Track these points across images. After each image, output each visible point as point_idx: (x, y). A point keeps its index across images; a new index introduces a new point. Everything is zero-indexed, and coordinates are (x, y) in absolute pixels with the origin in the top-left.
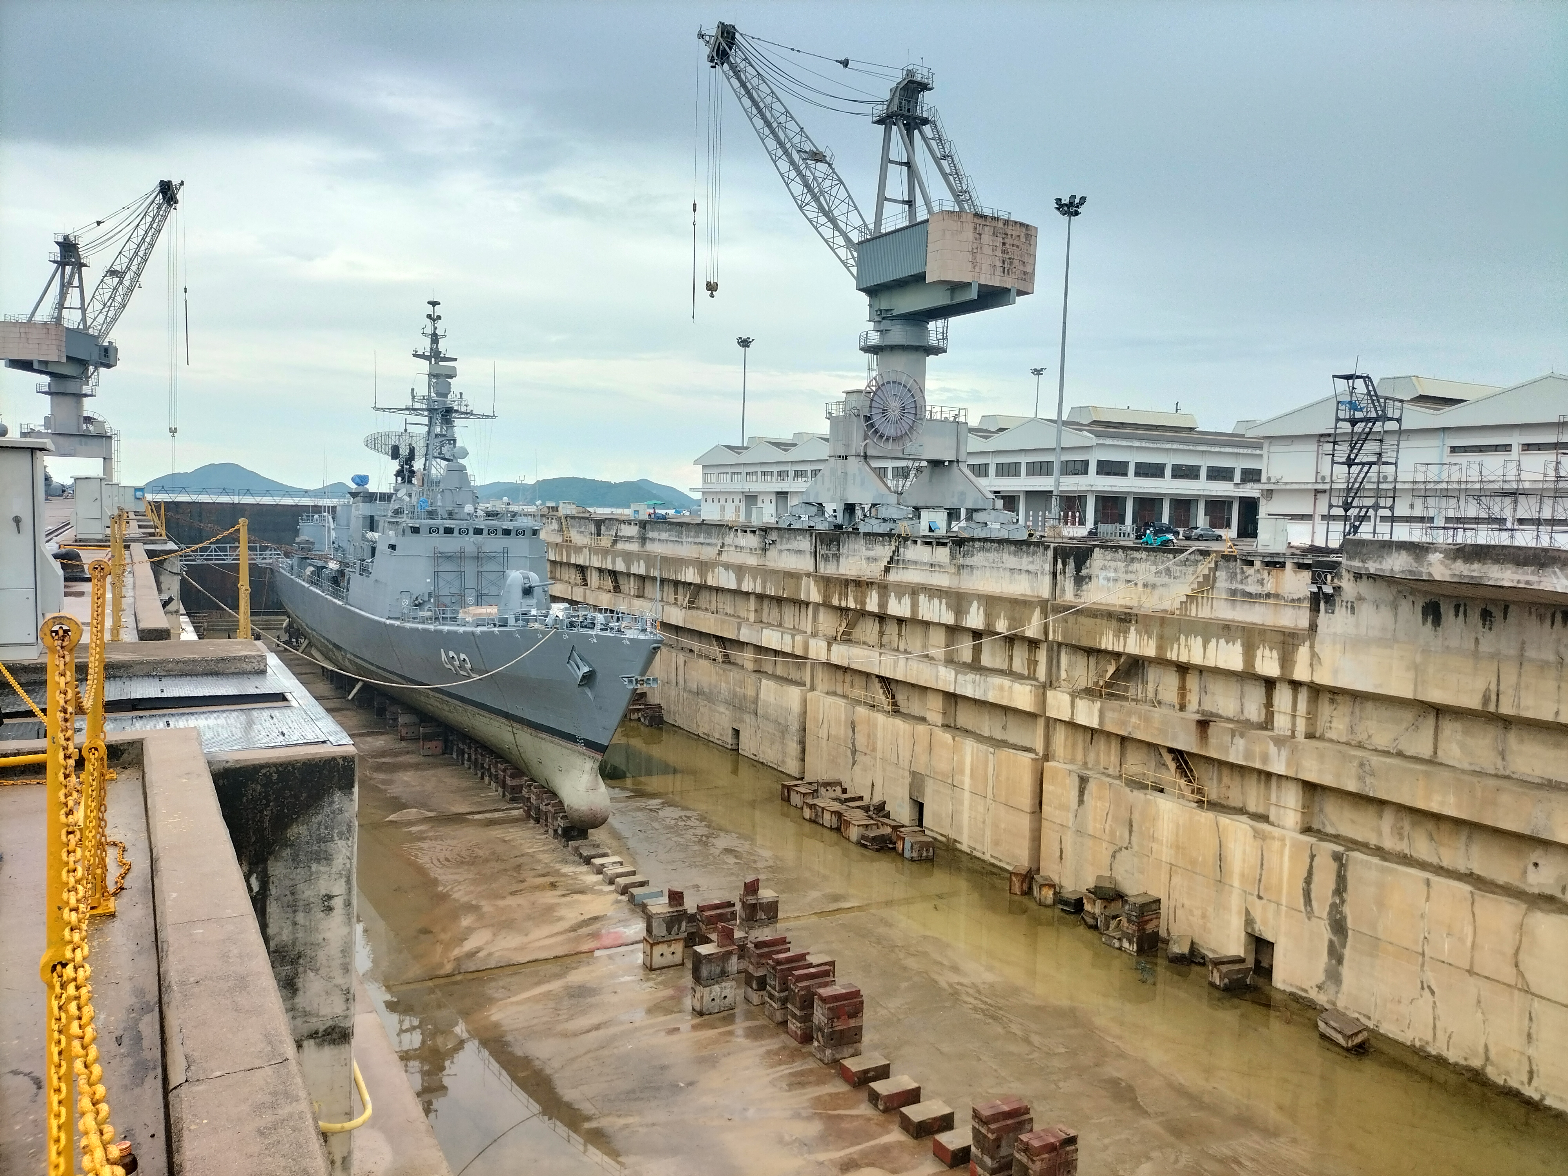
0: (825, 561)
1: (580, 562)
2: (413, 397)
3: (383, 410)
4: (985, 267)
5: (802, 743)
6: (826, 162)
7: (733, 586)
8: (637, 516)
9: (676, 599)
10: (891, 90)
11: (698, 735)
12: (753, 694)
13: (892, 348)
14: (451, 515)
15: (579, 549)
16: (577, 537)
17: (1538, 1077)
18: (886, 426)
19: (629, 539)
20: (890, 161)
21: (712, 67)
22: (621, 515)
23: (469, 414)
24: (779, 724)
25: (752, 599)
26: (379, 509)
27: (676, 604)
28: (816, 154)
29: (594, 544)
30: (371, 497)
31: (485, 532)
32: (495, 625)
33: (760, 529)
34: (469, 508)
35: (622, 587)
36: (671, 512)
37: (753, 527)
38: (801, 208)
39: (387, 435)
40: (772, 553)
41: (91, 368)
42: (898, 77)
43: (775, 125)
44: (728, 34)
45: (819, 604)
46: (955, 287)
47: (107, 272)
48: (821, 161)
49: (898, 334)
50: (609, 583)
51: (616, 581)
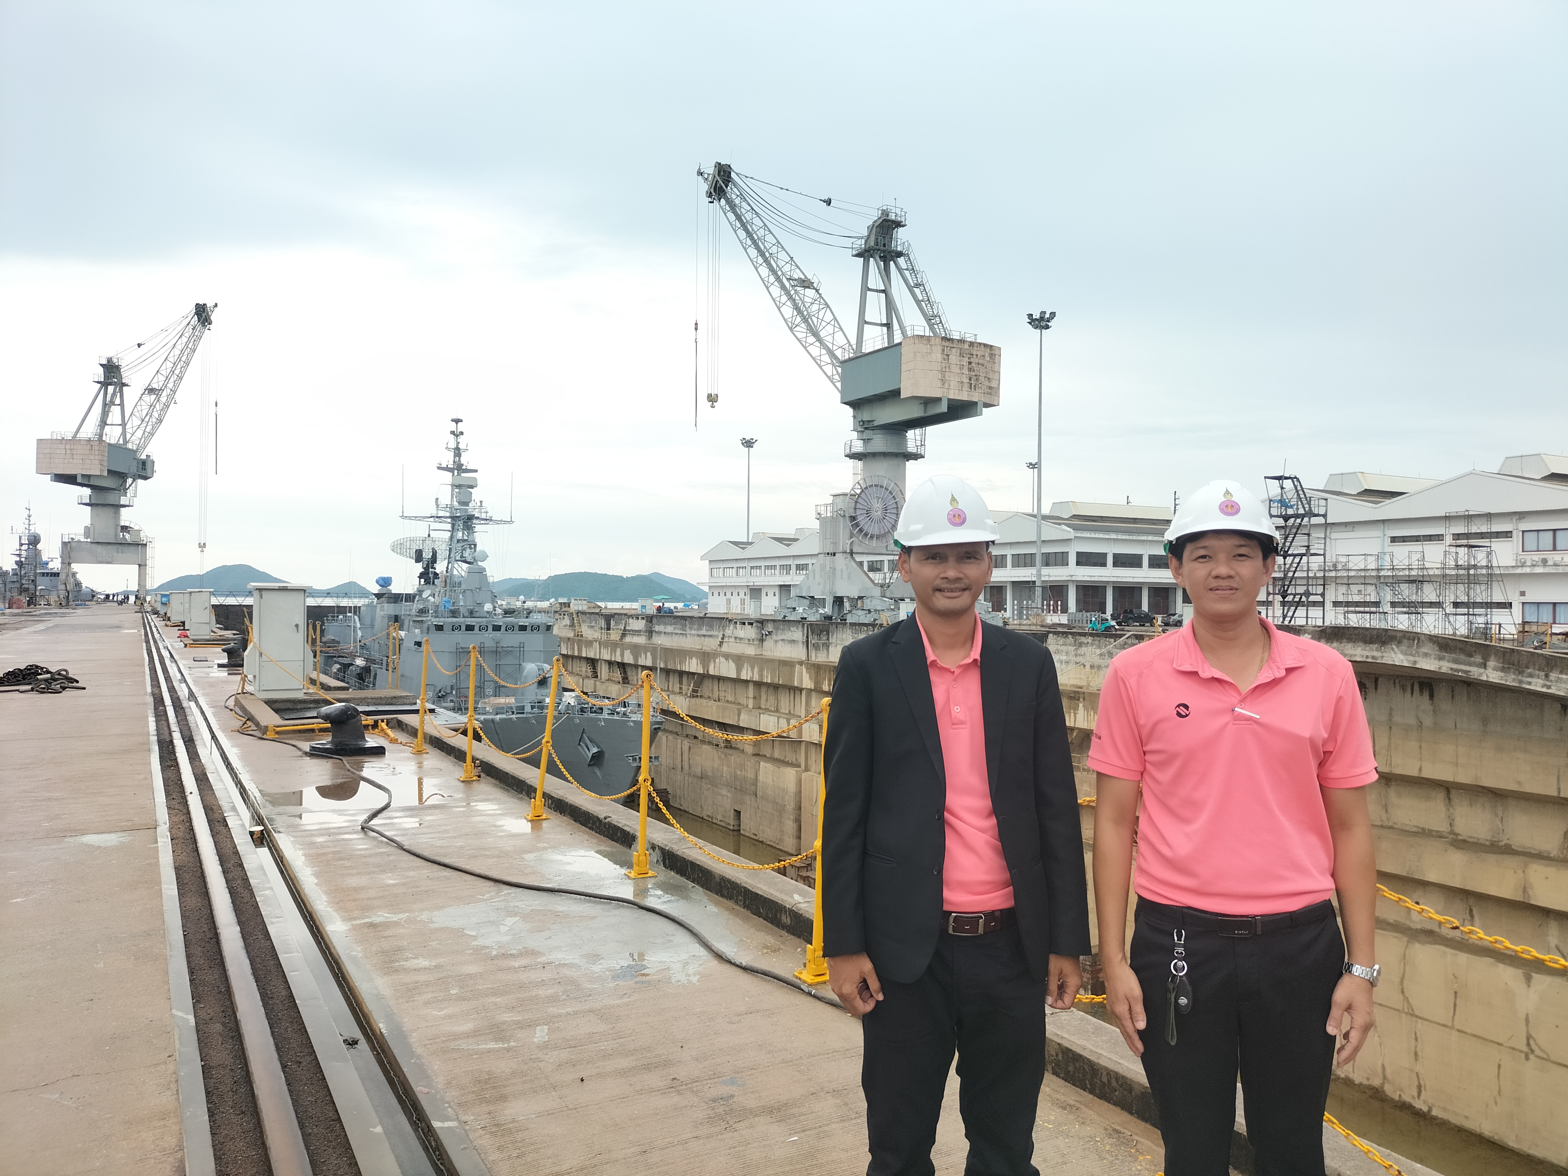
0: (816, 650)
1: (591, 655)
2: (437, 506)
3: (410, 518)
4: (954, 384)
5: (798, 821)
6: (814, 288)
7: (733, 675)
8: (644, 611)
9: (681, 688)
10: (868, 227)
11: (702, 818)
12: (753, 776)
13: (874, 455)
14: (471, 613)
15: (589, 643)
16: (589, 632)
17: (1425, 1090)
18: (870, 525)
19: (637, 633)
20: (869, 290)
21: (710, 202)
22: (630, 609)
23: (488, 520)
24: (777, 803)
25: (751, 687)
26: (403, 609)
27: (681, 693)
28: (804, 281)
29: (604, 637)
30: (397, 598)
31: (503, 628)
32: (513, 713)
33: (757, 621)
34: (488, 607)
35: (630, 678)
36: (680, 605)
37: (752, 619)
38: (791, 329)
39: (412, 540)
40: (769, 643)
41: (130, 481)
42: (874, 216)
43: (767, 255)
44: (724, 173)
45: (811, 690)
46: (928, 402)
47: (145, 390)
48: (809, 288)
49: (879, 443)
50: (618, 675)
51: (625, 672)
